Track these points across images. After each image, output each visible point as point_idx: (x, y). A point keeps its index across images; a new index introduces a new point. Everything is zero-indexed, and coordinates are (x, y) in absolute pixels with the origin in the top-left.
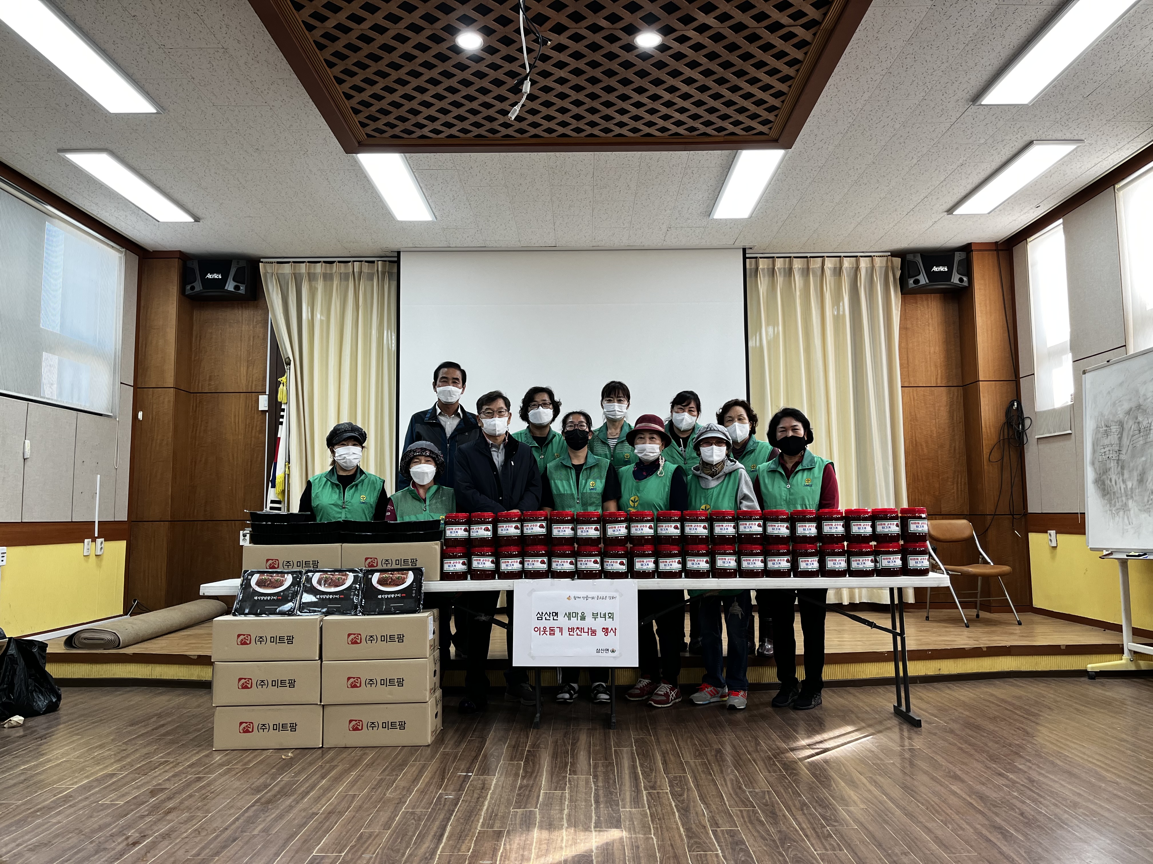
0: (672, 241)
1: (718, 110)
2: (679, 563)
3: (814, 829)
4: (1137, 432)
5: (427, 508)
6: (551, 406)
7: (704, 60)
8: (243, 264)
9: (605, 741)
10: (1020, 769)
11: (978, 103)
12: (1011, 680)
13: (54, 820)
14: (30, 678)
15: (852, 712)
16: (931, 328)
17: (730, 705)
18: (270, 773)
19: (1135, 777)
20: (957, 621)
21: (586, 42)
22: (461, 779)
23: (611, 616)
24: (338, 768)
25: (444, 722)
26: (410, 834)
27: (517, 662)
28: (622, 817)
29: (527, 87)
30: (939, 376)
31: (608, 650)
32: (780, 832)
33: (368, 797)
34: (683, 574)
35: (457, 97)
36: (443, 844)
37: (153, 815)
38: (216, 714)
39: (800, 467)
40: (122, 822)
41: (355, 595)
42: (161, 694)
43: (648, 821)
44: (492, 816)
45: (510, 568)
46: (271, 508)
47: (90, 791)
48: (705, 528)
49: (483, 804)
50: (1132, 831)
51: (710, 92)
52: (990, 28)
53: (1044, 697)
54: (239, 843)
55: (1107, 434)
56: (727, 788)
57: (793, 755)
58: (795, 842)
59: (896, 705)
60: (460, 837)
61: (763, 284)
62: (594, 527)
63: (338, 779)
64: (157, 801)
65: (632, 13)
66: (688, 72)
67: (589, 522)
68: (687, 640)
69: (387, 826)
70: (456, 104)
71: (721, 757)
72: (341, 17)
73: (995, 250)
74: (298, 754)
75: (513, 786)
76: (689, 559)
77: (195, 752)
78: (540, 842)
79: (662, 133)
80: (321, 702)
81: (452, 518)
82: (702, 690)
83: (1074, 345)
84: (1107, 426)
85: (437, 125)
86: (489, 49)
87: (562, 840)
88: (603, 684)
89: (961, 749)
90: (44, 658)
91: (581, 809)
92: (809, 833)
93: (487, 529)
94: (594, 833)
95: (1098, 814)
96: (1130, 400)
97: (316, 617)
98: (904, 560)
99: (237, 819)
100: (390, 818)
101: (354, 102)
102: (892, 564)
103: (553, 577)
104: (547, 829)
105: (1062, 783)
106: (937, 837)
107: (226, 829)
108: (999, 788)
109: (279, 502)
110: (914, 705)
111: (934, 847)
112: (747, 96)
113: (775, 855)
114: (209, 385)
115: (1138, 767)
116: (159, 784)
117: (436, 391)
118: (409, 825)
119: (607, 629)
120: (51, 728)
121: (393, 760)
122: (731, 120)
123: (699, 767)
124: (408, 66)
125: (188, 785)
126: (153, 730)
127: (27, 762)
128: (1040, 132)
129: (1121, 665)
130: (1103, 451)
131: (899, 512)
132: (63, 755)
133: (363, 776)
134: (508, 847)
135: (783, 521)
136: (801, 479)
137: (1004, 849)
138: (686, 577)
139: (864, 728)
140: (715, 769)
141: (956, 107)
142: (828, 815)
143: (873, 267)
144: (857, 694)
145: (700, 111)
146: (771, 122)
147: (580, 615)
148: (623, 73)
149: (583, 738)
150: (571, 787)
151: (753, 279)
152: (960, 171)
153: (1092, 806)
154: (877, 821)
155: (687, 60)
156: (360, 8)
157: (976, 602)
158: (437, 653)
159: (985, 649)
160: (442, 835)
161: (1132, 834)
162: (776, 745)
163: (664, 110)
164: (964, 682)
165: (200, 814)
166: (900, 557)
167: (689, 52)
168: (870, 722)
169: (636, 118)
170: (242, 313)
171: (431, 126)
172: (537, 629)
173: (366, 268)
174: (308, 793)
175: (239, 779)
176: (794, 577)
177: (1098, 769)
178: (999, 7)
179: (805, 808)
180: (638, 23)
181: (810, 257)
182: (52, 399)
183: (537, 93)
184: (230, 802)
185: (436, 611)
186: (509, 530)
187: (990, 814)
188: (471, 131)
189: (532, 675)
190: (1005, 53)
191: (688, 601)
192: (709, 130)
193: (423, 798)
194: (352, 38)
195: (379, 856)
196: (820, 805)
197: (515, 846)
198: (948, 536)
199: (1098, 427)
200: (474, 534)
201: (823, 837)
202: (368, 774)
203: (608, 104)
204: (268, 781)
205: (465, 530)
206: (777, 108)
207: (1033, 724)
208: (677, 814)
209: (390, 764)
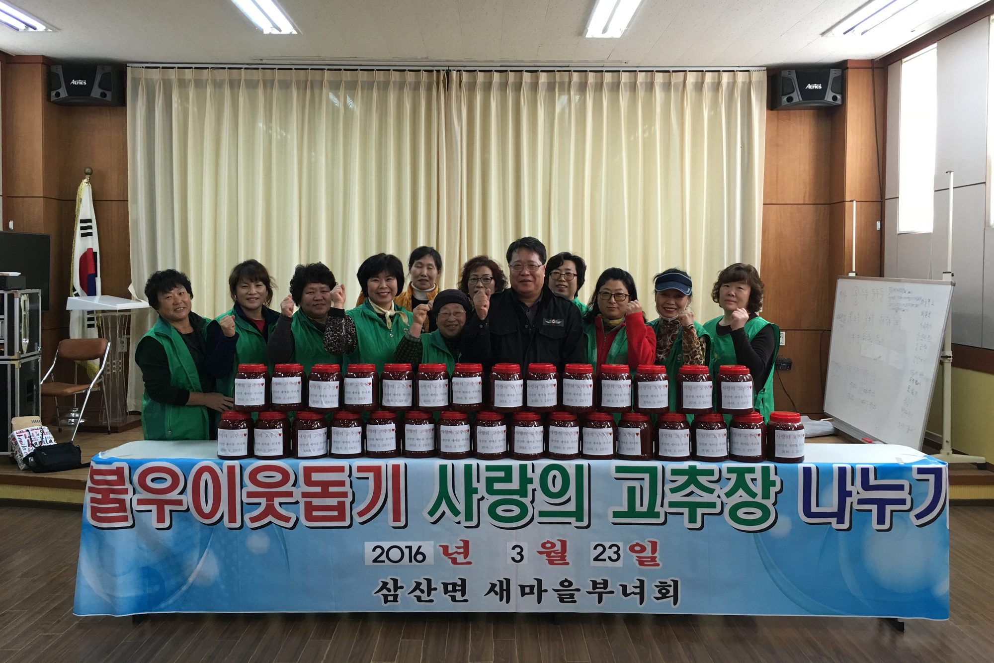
8: (108, 69)
30: (807, 194)
73: (871, 68)
181: (673, 71)
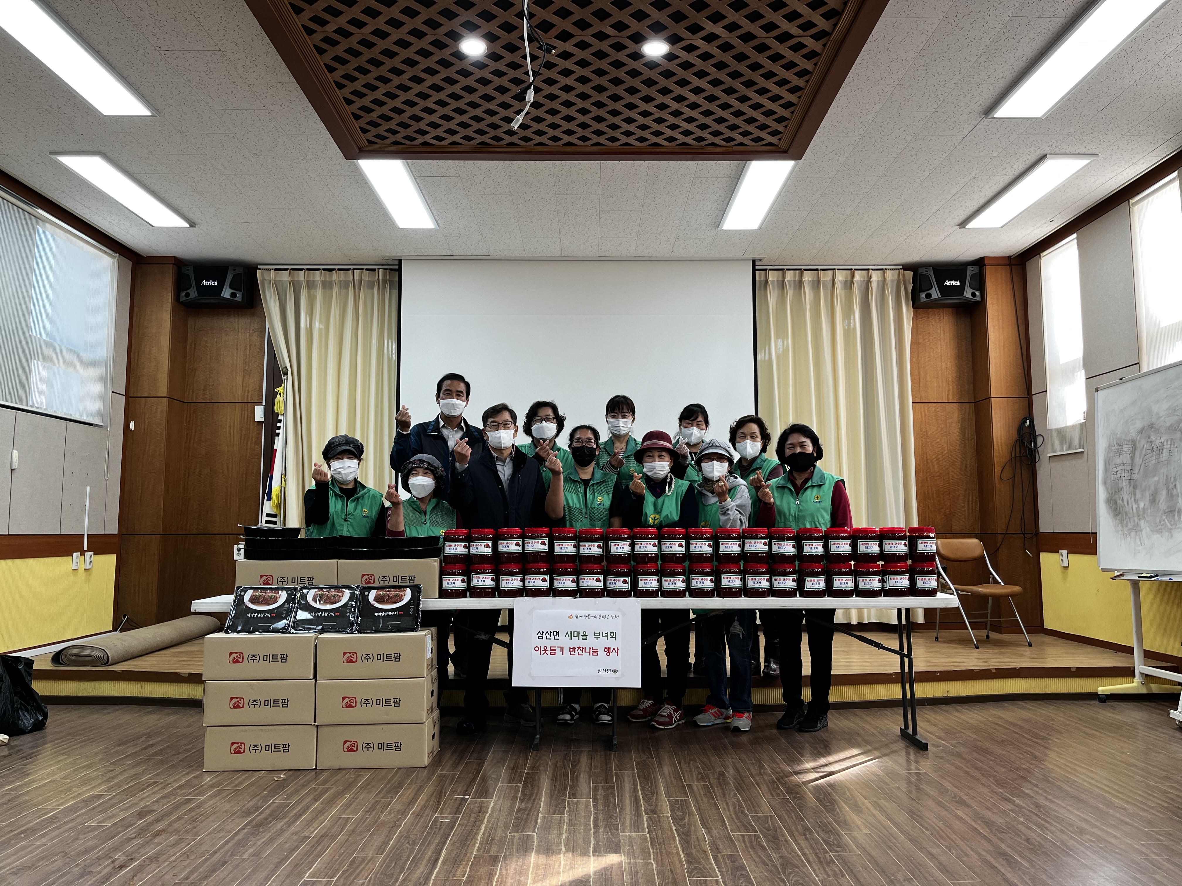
0: (679, 252)
1: (727, 120)
2: (683, 581)
3: (816, 855)
4: (1149, 451)
5: (428, 522)
6: (555, 421)
7: (712, 70)
8: (239, 270)
9: (606, 764)
10: (1027, 794)
11: (990, 116)
12: (1019, 702)
13: (38, 843)
14: (15, 695)
15: (858, 734)
16: (943, 343)
17: (734, 727)
18: (262, 795)
19: (1143, 803)
20: (966, 642)
21: (592, 50)
22: (458, 802)
23: (614, 635)
24: (332, 791)
25: (441, 743)
26: (404, 858)
27: (516, 683)
28: (622, 841)
29: (530, 96)
30: (951, 392)
31: (610, 670)
32: (781, 857)
33: (362, 820)
34: (687, 593)
35: (461, 104)
36: (437, 869)
37: (141, 838)
38: (207, 734)
39: (809, 484)
40: (108, 844)
41: (351, 612)
42: (150, 713)
43: (648, 846)
44: (488, 840)
45: (510, 586)
46: (267, 522)
47: (76, 813)
48: (709, 546)
49: (479, 829)
50: (1139, 858)
51: (718, 102)
52: (1003, 40)
53: (1053, 720)
54: (229, 867)
55: (1119, 452)
56: (730, 812)
57: (797, 779)
58: (796, 867)
59: (903, 727)
60: (455, 861)
61: (772, 297)
62: (596, 544)
63: (331, 802)
64: (145, 823)
65: (639, 22)
66: (696, 82)
67: (592, 539)
68: (692, 660)
69: (380, 850)
70: (460, 111)
71: (724, 780)
72: (342, 21)
73: (1009, 265)
74: (291, 776)
75: (511, 808)
76: (693, 577)
77: (184, 773)
78: (537, 866)
79: (670, 142)
80: (315, 722)
81: (451, 534)
82: (706, 711)
83: (1088, 361)
84: (1119, 445)
85: (440, 132)
86: (493, 56)
87: (560, 865)
88: (606, 705)
89: (967, 773)
90: (30, 675)
91: (579, 833)
92: (811, 859)
93: (487, 546)
94: (592, 858)
95: (1105, 840)
96: (1143, 418)
97: (311, 634)
98: (912, 580)
99: (227, 842)
100: (384, 842)
101: (354, 108)
102: (899, 585)
103: (554, 595)
104: (544, 854)
105: (1069, 808)
106: (940, 864)
107: (215, 852)
108: (1005, 813)
109: (275, 516)
110: (921, 727)
111: (937, 873)
112: (756, 106)
113: (776, 881)
114: (204, 394)
115: (1146, 792)
116: (146, 806)
117: (439, 403)
118: (403, 850)
119: (609, 649)
120: (37, 747)
121: (388, 783)
122: (740, 130)
123: (701, 791)
124: (410, 72)
125: (177, 807)
126: (142, 750)
127: (12, 782)
128: (1054, 146)
129: (1133, 688)
130: (1115, 470)
131: (907, 531)
132: (49, 776)
133: (356, 799)
134: (504, 873)
135: (789, 539)
136: (811, 495)
137: (1009, 875)
138: (690, 596)
139: (869, 751)
140: (717, 793)
141: (968, 120)
142: (831, 840)
143: (884, 280)
144: (864, 717)
145: (708, 121)
146: (781, 133)
147: (581, 634)
148: (630, 82)
149: (584, 760)
150: (570, 811)
151: (763, 291)
152: (973, 184)
153: (1099, 833)
154: (881, 846)
155: (695, 70)
156: (361, 12)
157: (986, 623)
158: (435, 672)
159: (994, 671)
160: (437, 860)
161: (1138, 861)
162: (780, 768)
163: (672, 120)
164: (972, 704)
165: (189, 837)
166: (907, 577)
167: (698, 62)
168: (877, 745)
169: (643, 127)
170: (238, 321)
171: (433, 133)
172: (537, 649)
173: (366, 275)
174: (300, 816)
175: (229, 801)
176: (800, 596)
177: (1107, 795)
178: (1012, 19)
179: (807, 833)
180: (646, 31)
181: (821, 270)
182: (41, 408)
183: (542, 100)
184: (220, 824)
185: (434, 629)
186: (510, 546)
187: (995, 840)
188: (474, 139)
189: (532, 696)
190: (1019, 66)
191: (693, 620)
192: (718, 140)
193: (419, 821)
194: (353, 42)
195: (372, 881)
196: (823, 830)
197: (511, 871)
198: (958, 555)
199: (1110, 446)
200: (473, 551)
201: (825, 863)
202: (362, 797)
203: (615, 113)
204: (259, 804)
205: (465, 547)
206: (786, 119)
207: (1041, 748)
208: (677, 839)
209: (385, 786)
